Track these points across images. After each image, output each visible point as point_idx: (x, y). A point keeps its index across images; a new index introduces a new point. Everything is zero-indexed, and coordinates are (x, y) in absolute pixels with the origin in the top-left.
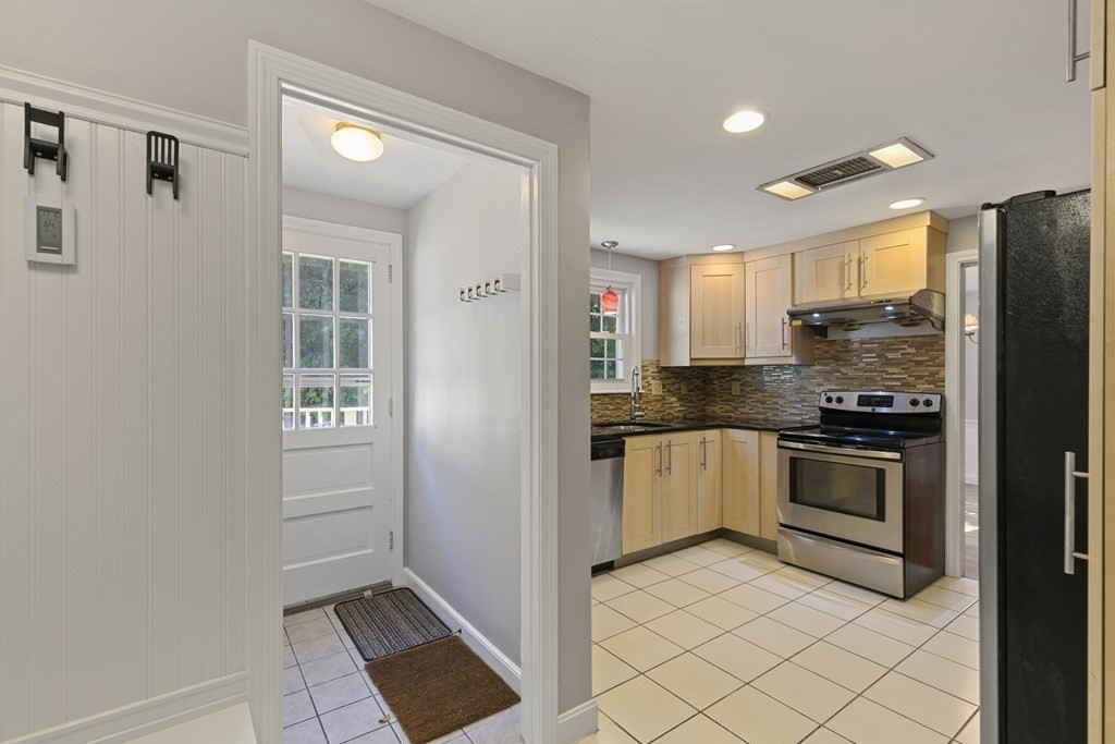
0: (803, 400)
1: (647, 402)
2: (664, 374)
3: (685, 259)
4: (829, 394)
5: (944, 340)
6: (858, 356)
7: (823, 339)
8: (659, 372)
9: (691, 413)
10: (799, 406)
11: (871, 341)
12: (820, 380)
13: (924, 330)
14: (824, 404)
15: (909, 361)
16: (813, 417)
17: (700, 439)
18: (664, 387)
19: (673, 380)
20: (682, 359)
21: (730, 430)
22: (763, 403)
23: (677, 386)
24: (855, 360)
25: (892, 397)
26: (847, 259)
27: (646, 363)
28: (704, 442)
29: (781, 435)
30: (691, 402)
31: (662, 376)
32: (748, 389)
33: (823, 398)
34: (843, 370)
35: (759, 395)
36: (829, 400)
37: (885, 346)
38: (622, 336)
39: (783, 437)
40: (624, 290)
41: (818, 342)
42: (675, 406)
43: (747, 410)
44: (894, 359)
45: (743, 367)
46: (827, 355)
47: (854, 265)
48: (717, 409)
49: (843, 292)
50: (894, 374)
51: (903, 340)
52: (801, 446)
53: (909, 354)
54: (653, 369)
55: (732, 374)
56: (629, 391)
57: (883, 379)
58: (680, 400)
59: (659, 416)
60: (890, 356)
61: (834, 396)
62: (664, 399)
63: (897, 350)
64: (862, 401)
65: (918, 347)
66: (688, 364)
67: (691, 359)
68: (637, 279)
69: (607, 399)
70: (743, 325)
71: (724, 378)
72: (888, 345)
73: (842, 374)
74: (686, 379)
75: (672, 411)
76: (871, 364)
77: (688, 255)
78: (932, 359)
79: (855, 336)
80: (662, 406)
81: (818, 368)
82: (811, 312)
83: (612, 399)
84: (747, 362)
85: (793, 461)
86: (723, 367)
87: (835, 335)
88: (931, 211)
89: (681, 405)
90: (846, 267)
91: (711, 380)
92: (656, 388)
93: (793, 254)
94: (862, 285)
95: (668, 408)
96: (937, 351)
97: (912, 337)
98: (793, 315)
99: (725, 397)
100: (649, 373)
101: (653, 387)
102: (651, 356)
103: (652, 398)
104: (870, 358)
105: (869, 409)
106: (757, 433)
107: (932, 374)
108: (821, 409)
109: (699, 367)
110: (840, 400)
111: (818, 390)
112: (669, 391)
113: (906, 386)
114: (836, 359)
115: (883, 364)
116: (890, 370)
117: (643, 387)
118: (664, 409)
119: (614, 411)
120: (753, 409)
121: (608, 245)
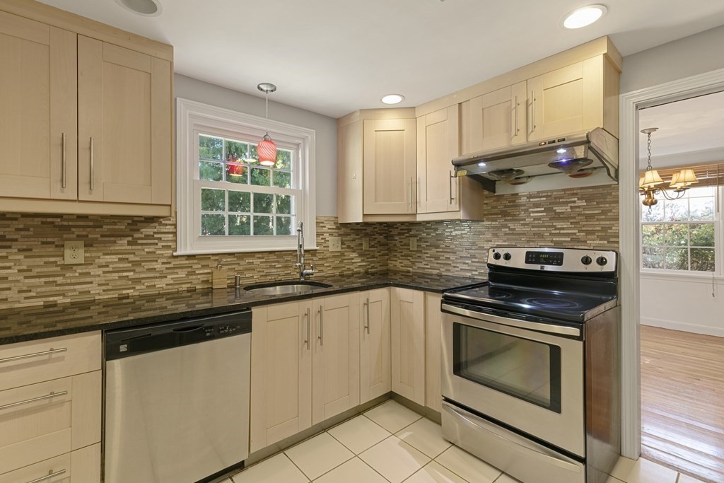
0: (473, 256)
1: (323, 259)
2: (343, 231)
3: (358, 114)
4: (497, 251)
5: (618, 190)
6: (526, 210)
7: (492, 194)
8: (338, 228)
9: (373, 267)
10: (470, 262)
11: (538, 195)
12: (489, 236)
13: (599, 179)
14: (492, 261)
15: (579, 215)
16: (482, 275)
17: (363, 300)
18: (343, 243)
19: (353, 236)
20: (356, 216)
21: (399, 290)
22: (437, 258)
23: (358, 242)
24: (522, 214)
25: (562, 254)
26: (514, 106)
27: (322, 219)
28: (367, 304)
29: (445, 297)
30: (373, 257)
31: (341, 232)
32: (424, 245)
33: (491, 254)
34: (511, 225)
35: (434, 251)
36: (497, 256)
37: (553, 199)
38: (296, 192)
39: (447, 300)
40: (298, 145)
41: (487, 197)
42: (356, 263)
43: (425, 265)
44: (563, 213)
45: (419, 223)
46: (495, 210)
47: (522, 108)
48: (398, 264)
49: (510, 139)
50: (563, 229)
51: (572, 192)
52: (467, 312)
53: (579, 207)
54: (330, 225)
55: (410, 230)
57: (551, 234)
58: (360, 255)
59: (337, 272)
60: (559, 209)
61: (502, 252)
62: (343, 254)
63: (567, 203)
64: (531, 258)
65: (589, 199)
66: (360, 220)
67: (364, 215)
68: (311, 135)
69: (273, 257)
70: (414, 180)
71: (403, 234)
72: (555, 198)
73: (510, 229)
74: (367, 235)
75: (352, 267)
76: (540, 219)
77: (362, 110)
78: (604, 213)
79: (522, 189)
80: (341, 262)
81: (486, 223)
82: (475, 161)
83: (278, 257)
84: (419, 218)
85: (457, 327)
86: (402, 223)
87: (503, 189)
88: (607, 36)
89: (362, 261)
90: (514, 112)
91: (392, 236)
92: (334, 244)
93: (460, 104)
94: (530, 130)
95: (348, 264)
96: (610, 203)
97: (581, 188)
98: (458, 165)
99: (405, 252)
100: (325, 229)
101: (330, 244)
102: (328, 212)
103: (328, 255)
104: (538, 213)
105: (537, 267)
106: (421, 293)
107: (604, 229)
108: (490, 266)
109: (381, 224)
110: (507, 257)
111: (487, 246)
112: (349, 247)
113: (576, 242)
114: (504, 214)
115: (550, 219)
116: (559, 225)
117: (318, 244)
118: (343, 265)
119: (281, 270)
120: (427, 265)
121: (265, 88)
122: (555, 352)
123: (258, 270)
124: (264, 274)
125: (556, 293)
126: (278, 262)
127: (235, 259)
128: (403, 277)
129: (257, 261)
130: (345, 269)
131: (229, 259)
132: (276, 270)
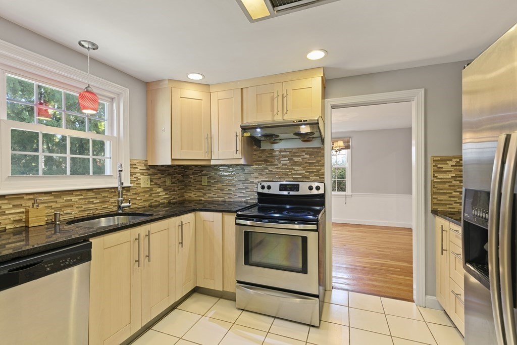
0: (247, 188)
1: (136, 194)
2: (151, 171)
3: (167, 82)
4: (263, 184)
5: (323, 150)
6: (278, 159)
7: (259, 149)
8: (147, 169)
9: (174, 199)
10: (244, 191)
11: (285, 150)
12: (256, 175)
13: (315, 144)
14: (260, 190)
15: (306, 163)
16: (253, 199)
17: (178, 223)
18: (151, 181)
19: (160, 175)
20: (165, 159)
21: (202, 213)
22: (222, 190)
23: (163, 180)
24: (276, 162)
25: (298, 185)
26: (276, 96)
27: (135, 162)
28: (181, 226)
29: (238, 215)
30: (174, 191)
31: (150, 172)
32: (212, 181)
33: (260, 186)
34: (270, 168)
35: (220, 185)
36: (263, 187)
37: (293, 153)
38: (110, 138)
39: (239, 217)
40: (112, 99)
41: (256, 150)
42: (161, 195)
43: (213, 195)
44: (298, 161)
45: (209, 166)
46: (261, 159)
47: (280, 98)
48: (192, 195)
49: (273, 116)
50: (298, 170)
51: (302, 150)
52: (248, 223)
53: (306, 158)
54: (141, 167)
55: (202, 171)
56: (116, 185)
57: (292, 173)
58: (165, 190)
59: (147, 204)
60: (296, 159)
61: (266, 184)
62: (151, 190)
63: (300, 156)
64: (283, 188)
65: (311, 154)
66: (169, 163)
67: (172, 159)
68: (126, 92)
69: (91, 194)
70: (209, 136)
71: (197, 174)
72: (294, 153)
73: (269, 171)
74: (169, 174)
75: (158, 199)
76: (286, 165)
77: (169, 80)
78: (318, 162)
79: (277, 147)
80: (150, 196)
81: (255, 167)
82: (255, 128)
83: (96, 193)
84: (213, 163)
85: (247, 234)
86: (196, 166)
87: (265, 146)
88: (323, 67)
89: (166, 194)
90: (276, 100)
91: (188, 175)
92: (144, 182)
93: (242, 89)
94: (285, 112)
95: (155, 197)
96: (320, 157)
97: (307, 148)
98: (244, 129)
99: (198, 186)
100: (137, 170)
101: (141, 181)
102: (139, 156)
103: (139, 191)
104: (285, 161)
105: (285, 193)
106: (220, 214)
107: (318, 171)
108: (259, 194)
109: (179, 166)
110: (269, 187)
111: (256, 181)
112: (156, 184)
113: (305, 178)
114: (266, 161)
115: (292, 165)
116: (296, 168)
117: (132, 182)
118: (152, 198)
119: (99, 204)
120: (215, 195)
121: (86, 45)
122: (305, 240)
123: (77, 206)
124: (82, 209)
125: (288, 207)
126: (96, 198)
127: (52, 197)
128: (196, 204)
129: (75, 198)
130: (153, 201)
131: (45, 198)
132: (94, 205)
